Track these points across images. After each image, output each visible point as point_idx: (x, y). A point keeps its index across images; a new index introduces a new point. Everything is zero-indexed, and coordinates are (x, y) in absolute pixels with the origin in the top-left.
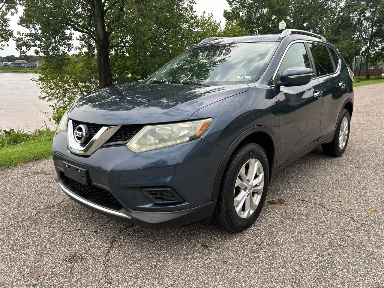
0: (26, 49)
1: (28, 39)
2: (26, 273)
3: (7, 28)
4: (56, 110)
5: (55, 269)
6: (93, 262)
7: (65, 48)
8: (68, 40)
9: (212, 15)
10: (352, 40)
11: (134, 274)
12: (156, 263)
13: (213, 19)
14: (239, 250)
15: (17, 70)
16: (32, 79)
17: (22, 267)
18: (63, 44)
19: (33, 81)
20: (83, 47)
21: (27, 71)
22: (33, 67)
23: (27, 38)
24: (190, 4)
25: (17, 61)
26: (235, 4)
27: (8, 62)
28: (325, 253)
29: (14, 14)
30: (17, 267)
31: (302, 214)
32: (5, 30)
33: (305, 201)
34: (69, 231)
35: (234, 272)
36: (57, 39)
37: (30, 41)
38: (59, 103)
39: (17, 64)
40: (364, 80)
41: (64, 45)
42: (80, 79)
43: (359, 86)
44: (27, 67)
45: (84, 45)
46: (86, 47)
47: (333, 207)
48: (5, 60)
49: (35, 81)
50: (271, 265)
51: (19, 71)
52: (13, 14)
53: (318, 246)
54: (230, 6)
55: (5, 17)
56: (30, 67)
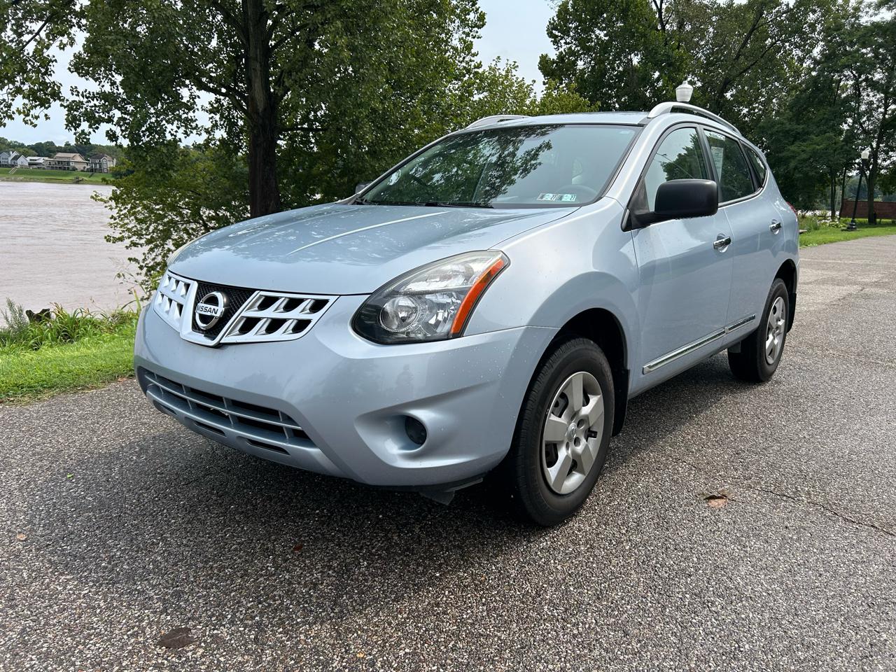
0: (90, 126)
1: (95, 106)
2: (148, 636)
3: (48, 79)
4: (145, 269)
5: (217, 629)
6: (304, 618)
7: (178, 128)
8: (186, 111)
9: (516, 64)
11: (407, 650)
12: (456, 627)
13: (518, 74)
14: (649, 604)
15: (59, 175)
16: (95, 197)
17: (137, 624)
18: (175, 119)
19: (96, 200)
20: (217, 129)
21: (80, 179)
22: (96, 169)
23: (92, 104)
24: (466, 39)
25: (59, 155)
26: (566, 43)
27: (38, 156)
28: (861, 622)
29: (65, 45)
30: (124, 621)
31: (786, 527)
32: (44, 83)
33: (784, 495)
34: (235, 542)
35: (649, 657)
36: (162, 108)
37: (99, 110)
38: (154, 254)
39: (59, 162)
40: (862, 225)
41: (176, 122)
42: (205, 200)
43: (856, 238)
44: (82, 171)
45: (219, 123)
46: (222, 128)
47: (856, 513)
48: (31, 151)
49: (101, 200)
50: (737, 645)
51: (64, 178)
52: (62, 47)
53: (840, 604)
54: (556, 47)
55: (46, 53)
56: (88, 170)
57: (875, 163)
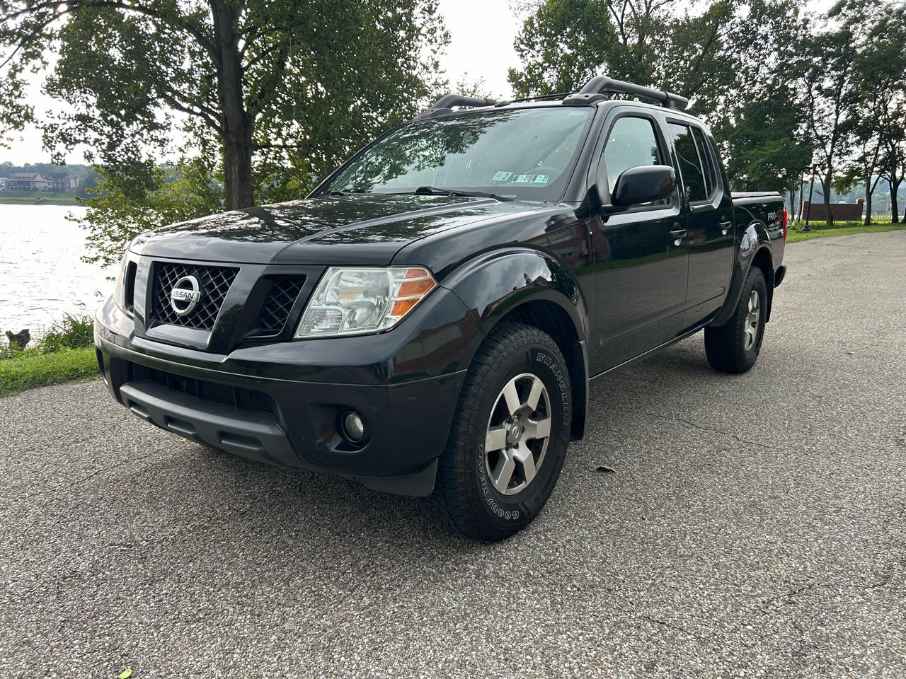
0: (66, 148)
1: (71, 127)
3: (22, 102)
7: (155, 148)
8: (163, 132)
9: (483, 79)
10: (793, 139)
15: (19, 196)
16: (69, 217)
18: (151, 139)
19: (70, 220)
20: (191, 147)
21: (42, 199)
22: (58, 189)
23: (68, 125)
24: (434, 56)
25: (19, 175)
26: (532, 57)
29: (38, 69)
32: (17, 106)
37: (75, 132)
39: (18, 182)
40: (820, 227)
44: (43, 191)
45: (192, 142)
46: (195, 146)
49: (75, 220)
51: (24, 199)
52: (35, 71)
54: (522, 60)
55: (19, 77)
56: (49, 190)
57: (830, 167)
